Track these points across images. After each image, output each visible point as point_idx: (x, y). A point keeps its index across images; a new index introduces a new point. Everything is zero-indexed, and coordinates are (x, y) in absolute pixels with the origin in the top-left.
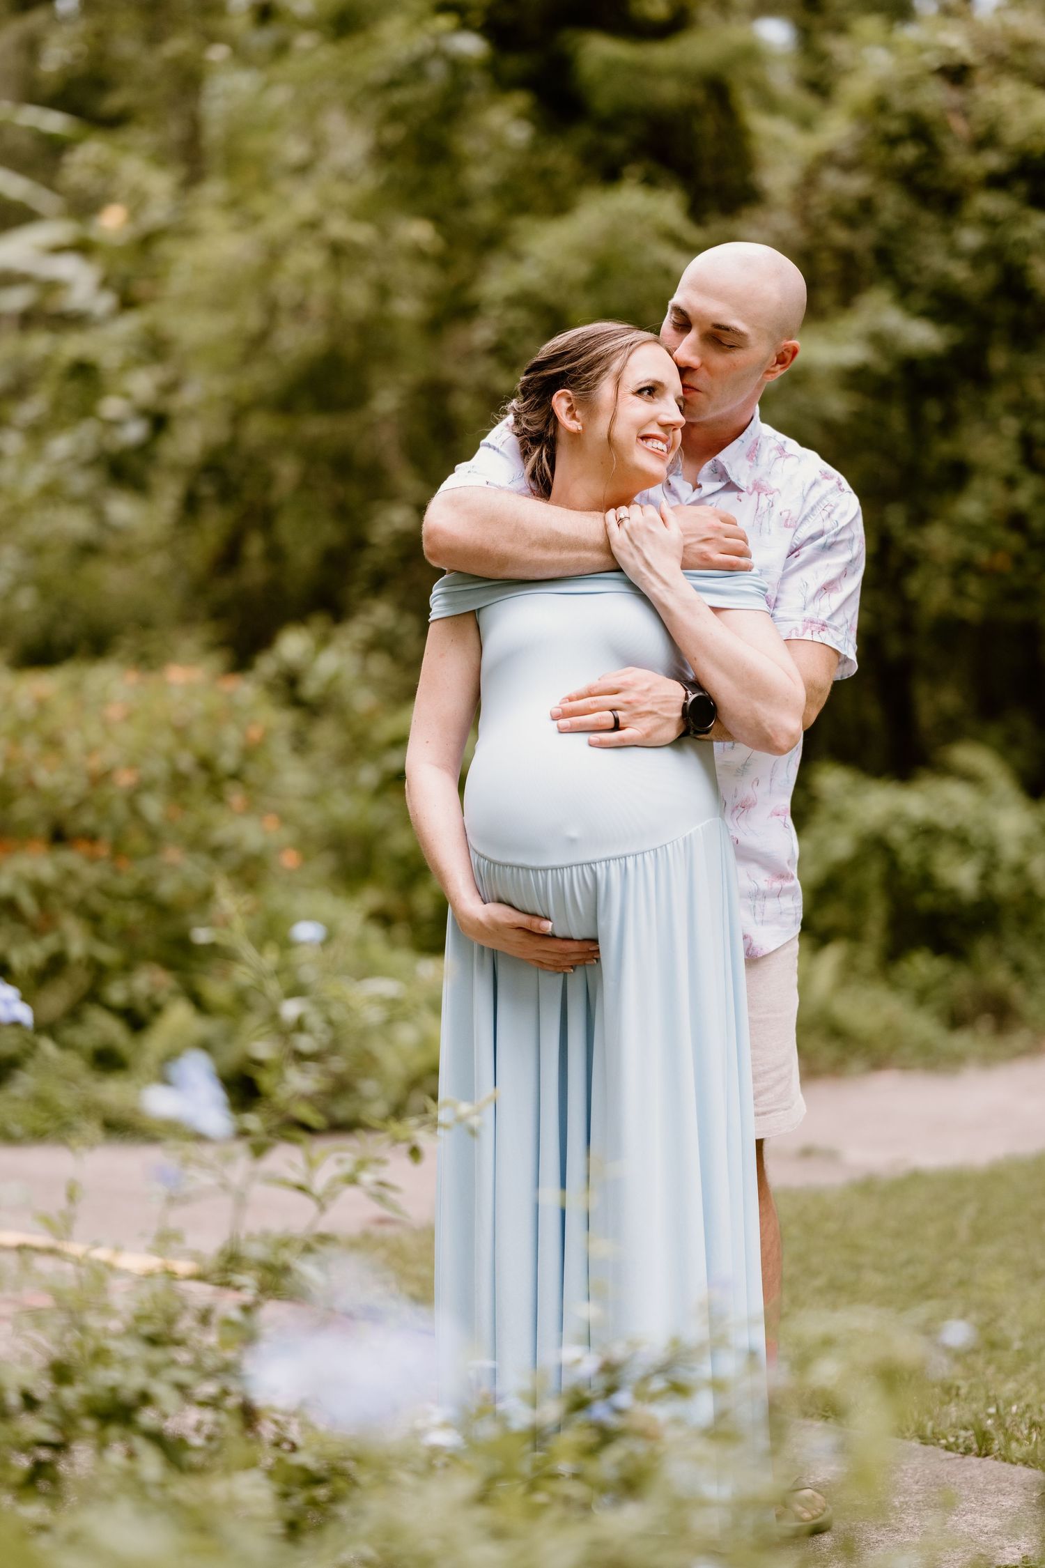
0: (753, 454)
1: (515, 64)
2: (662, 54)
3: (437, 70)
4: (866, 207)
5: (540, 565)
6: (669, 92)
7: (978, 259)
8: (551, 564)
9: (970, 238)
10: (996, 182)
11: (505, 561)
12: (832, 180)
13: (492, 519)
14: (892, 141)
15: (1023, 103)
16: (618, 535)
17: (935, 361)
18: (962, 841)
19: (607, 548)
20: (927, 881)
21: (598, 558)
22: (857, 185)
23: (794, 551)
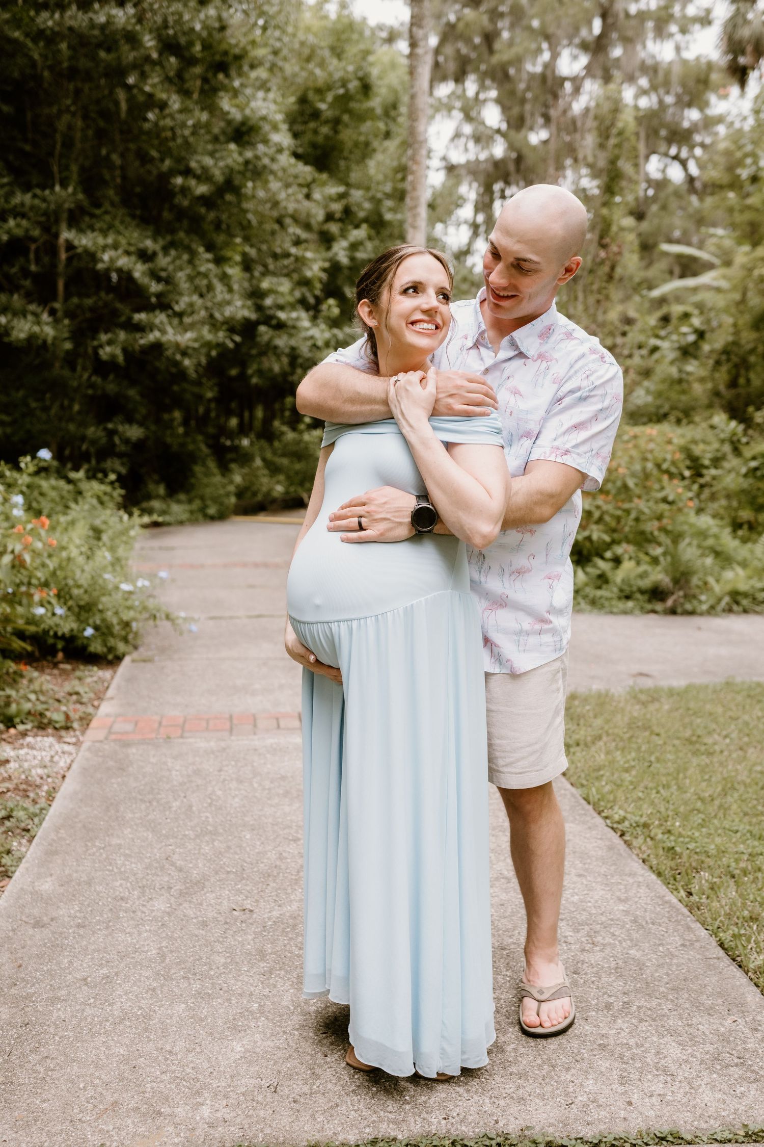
0: (545, 334)
19: (387, 403)
23: (559, 400)
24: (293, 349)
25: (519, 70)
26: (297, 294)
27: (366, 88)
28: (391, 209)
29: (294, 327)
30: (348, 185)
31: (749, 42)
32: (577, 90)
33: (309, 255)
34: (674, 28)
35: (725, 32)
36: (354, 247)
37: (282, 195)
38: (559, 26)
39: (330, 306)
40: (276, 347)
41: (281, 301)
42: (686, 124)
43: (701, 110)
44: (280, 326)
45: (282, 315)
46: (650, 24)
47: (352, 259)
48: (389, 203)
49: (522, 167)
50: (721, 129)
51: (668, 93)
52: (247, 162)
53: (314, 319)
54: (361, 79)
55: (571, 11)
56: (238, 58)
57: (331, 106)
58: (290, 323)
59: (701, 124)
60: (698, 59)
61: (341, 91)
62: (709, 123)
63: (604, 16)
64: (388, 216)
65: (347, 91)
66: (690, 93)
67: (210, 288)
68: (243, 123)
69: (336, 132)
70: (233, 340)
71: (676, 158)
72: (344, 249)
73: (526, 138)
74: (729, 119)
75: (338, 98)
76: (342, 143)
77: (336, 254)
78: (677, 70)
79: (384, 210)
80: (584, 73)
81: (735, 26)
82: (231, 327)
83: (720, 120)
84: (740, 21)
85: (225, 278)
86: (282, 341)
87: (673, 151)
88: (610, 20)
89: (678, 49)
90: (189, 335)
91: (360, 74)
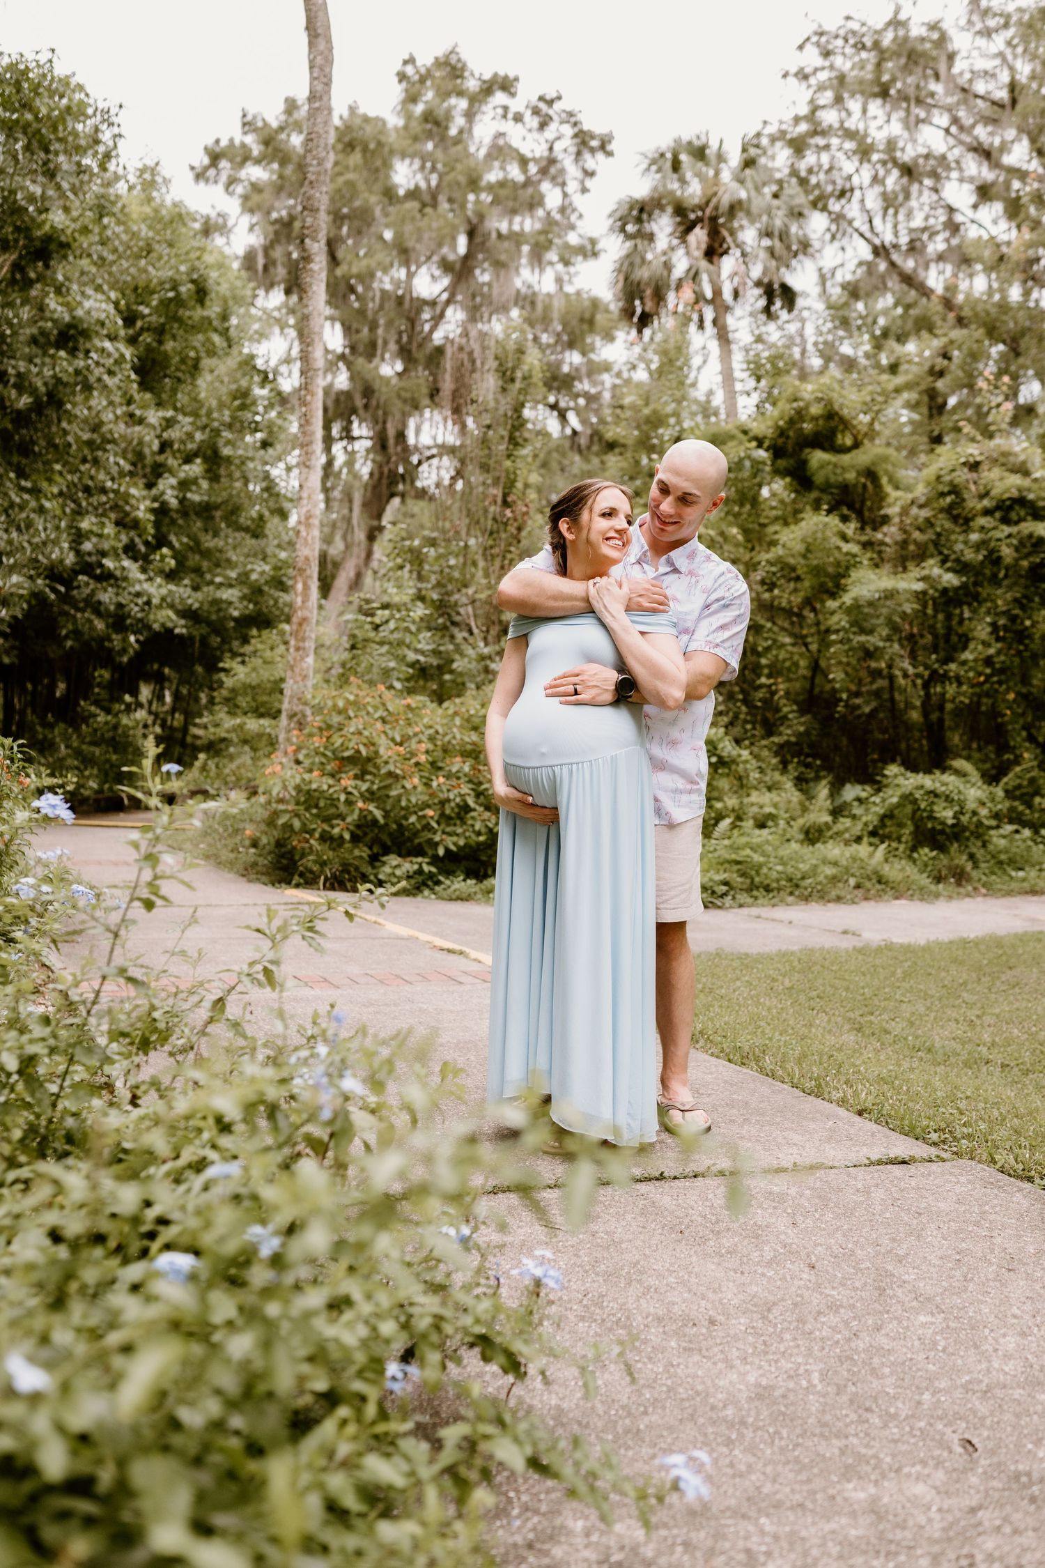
0: (691, 556)
1: (782, 463)
2: (846, 459)
3: (747, 464)
4: (929, 523)
5: (553, 609)
6: (851, 476)
7: (978, 547)
8: (558, 609)
9: (974, 537)
10: (987, 512)
11: (534, 607)
12: (914, 511)
13: (528, 585)
14: (943, 495)
15: (1001, 479)
16: (592, 591)
17: (956, 589)
18: (948, 799)
19: (587, 600)
20: (931, 817)
21: (582, 604)
22: (925, 513)
23: (708, 606)
24: (120, 606)
25: (368, 288)
26: (124, 539)
27: (201, 293)
28: (228, 442)
29: (125, 579)
30: (175, 409)
31: (648, 284)
32: (438, 319)
33: (133, 491)
34: (552, 256)
35: (619, 271)
36: (184, 485)
37: (108, 416)
38: (419, 240)
39: (163, 557)
40: (99, 603)
41: (106, 546)
42: (566, 369)
43: (584, 354)
44: (107, 577)
45: (109, 563)
46: (526, 249)
47: (182, 501)
48: (226, 434)
49: (374, 402)
50: (607, 379)
51: (546, 330)
52: (77, 372)
53: (144, 570)
54: (193, 282)
55: (435, 225)
56: (67, 246)
57: (156, 310)
58: (118, 573)
59: (584, 370)
60: (578, 293)
61: (171, 294)
62: (595, 369)
63: (471, 234)
64: (226, 451)
65: (178, 294)
66: (571, 334)
67: (29, 524)
68: (70, 326)
69: (160, 342)
70: (54, 590)
71: (554, 407)
72: (172, 487)
73: (377, 368)
74: (616, 369)
75: (166, 303)
76: (166, 356)
77: (163, 493)
78: (558, 304)
79: (221, 442)
80: (445, 296)
81: (632, 264)
82: (54, 574)
83: (606, 367)
84: (638, 261)
85: (41, 510)
86: (107, 597)
87: (552, 399)
88: (478, 240)
89: (559, 281)
90: (15, 579)
91: (195, 276)
